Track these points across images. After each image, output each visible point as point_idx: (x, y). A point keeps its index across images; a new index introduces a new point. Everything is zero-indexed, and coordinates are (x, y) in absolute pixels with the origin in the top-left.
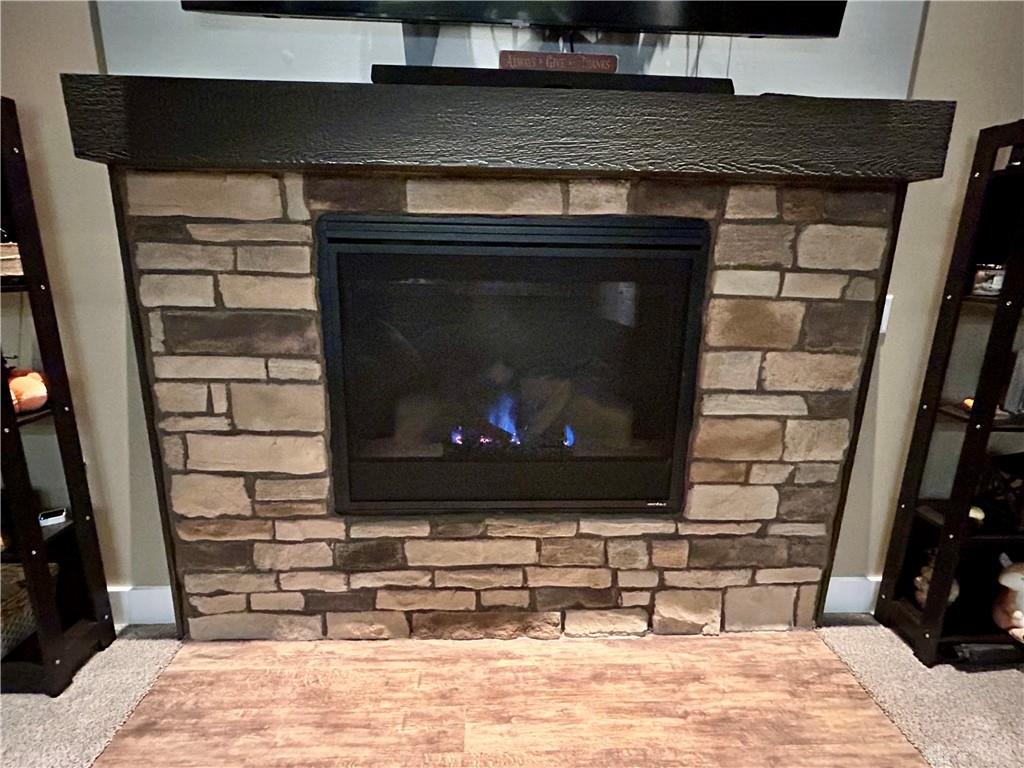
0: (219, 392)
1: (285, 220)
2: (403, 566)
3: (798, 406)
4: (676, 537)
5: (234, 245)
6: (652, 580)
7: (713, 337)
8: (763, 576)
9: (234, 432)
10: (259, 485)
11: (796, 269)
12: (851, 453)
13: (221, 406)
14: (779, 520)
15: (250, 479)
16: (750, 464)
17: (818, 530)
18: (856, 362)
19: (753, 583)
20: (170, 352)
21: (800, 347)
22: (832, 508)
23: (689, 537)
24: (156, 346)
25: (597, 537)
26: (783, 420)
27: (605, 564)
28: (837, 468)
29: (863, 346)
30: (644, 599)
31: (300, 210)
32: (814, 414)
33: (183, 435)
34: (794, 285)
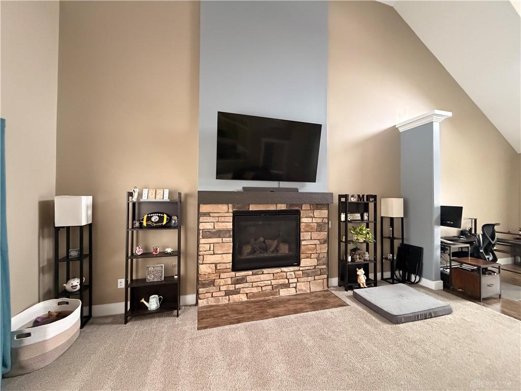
0: (212, 245)
1: (228, 212)
2: (246, 282)
3: (317, 242)
4: (299, 270)
5: (218, 217)
6: (295, 280)
7: (302, 230)
8: (316, 278)
9: (214, 254)
10: (218, 265)
11: (314, 217)
12: (328, 250)
13: (212, 249)
14: (318, 265)
15: (216, 264)
16: (311, 254)
17: (324, 267)
18: (326, 233)
19: (315, 280)
20: (203, 238)
21: (317, 231)
22: (327, 262)
23: (302, 270)
24: (201, 237)
25: (284, 272)
26: (315, 245)
27: (286, 278)
28: (326, 254)
29: (327, 230)
30: (295, 285)
31: (231, 210)
32: (321, 243)
33: (203, 255)
34: (314, 220)
